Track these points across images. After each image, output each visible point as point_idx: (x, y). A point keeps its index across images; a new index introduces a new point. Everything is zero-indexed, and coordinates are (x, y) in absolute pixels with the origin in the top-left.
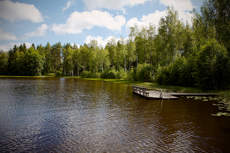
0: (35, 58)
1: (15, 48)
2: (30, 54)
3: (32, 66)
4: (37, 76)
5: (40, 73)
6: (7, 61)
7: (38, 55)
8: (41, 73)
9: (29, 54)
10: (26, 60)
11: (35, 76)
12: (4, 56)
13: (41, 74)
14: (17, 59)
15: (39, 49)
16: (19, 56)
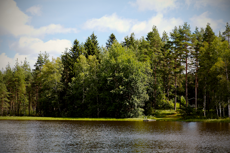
0: (127, 71)
1: (76, 48)
2: (116, 60)
3: (121, 92)
4: (132, 117)
5: (140, 109)
6: (59, 81)
7: (136, 63)
8: (143, 110)
9: (113, 61)
10: (106, 77)
11: (129, 117)
12: (52, 69)
13: (141, 113)
14: (82, 74)
15: (135, 48)
16: (85, 68)
